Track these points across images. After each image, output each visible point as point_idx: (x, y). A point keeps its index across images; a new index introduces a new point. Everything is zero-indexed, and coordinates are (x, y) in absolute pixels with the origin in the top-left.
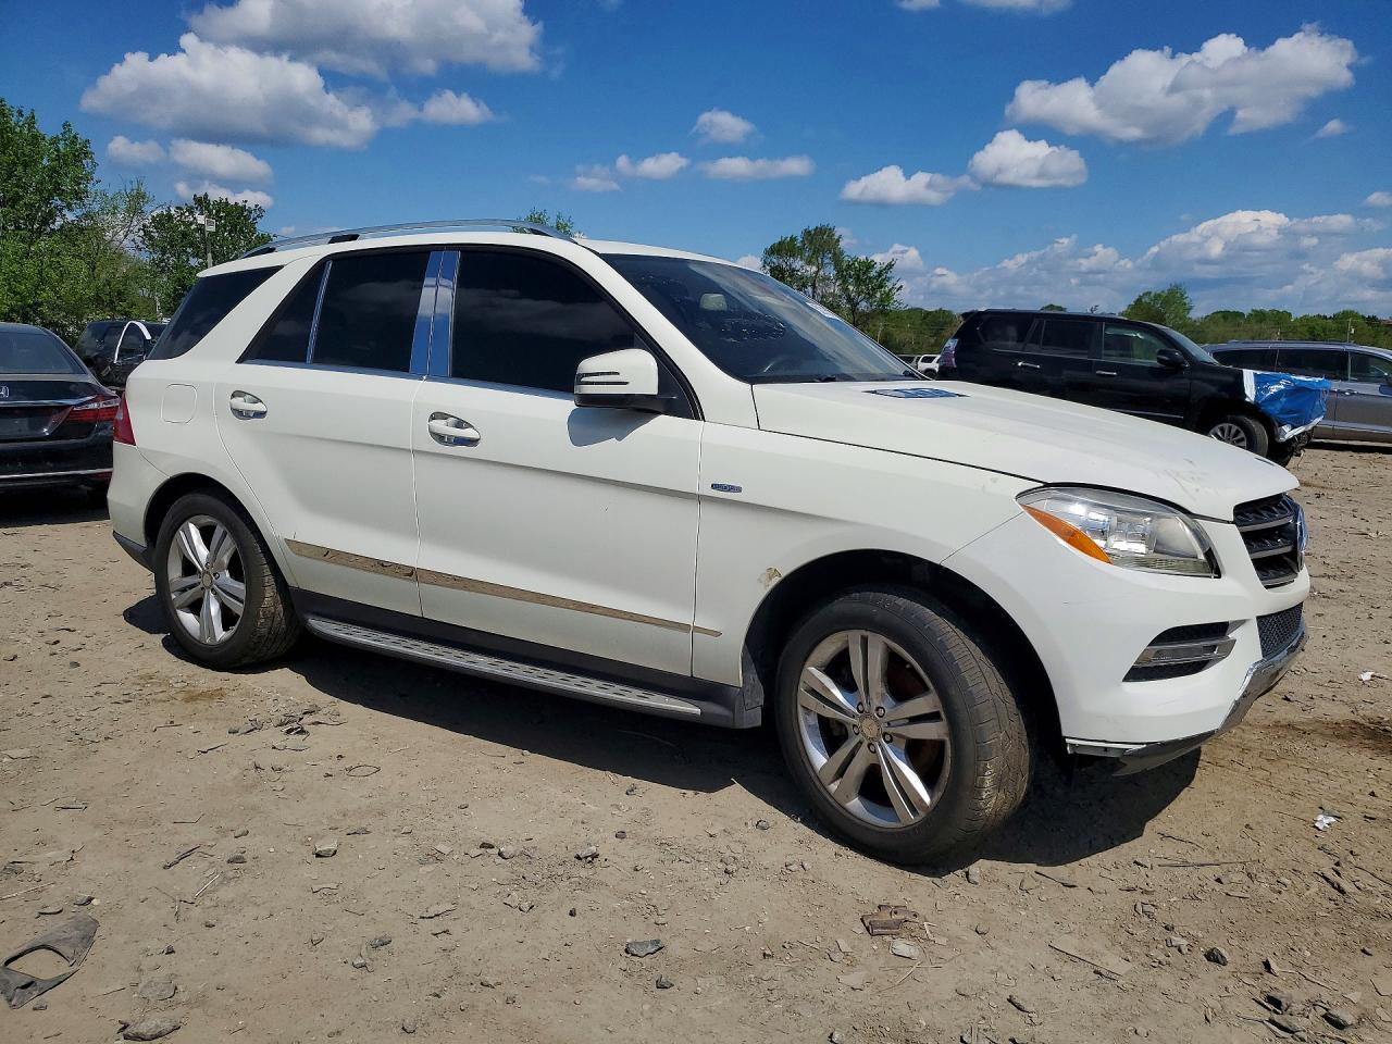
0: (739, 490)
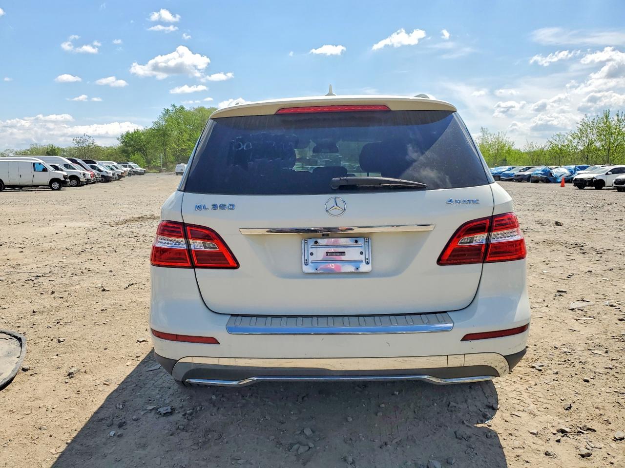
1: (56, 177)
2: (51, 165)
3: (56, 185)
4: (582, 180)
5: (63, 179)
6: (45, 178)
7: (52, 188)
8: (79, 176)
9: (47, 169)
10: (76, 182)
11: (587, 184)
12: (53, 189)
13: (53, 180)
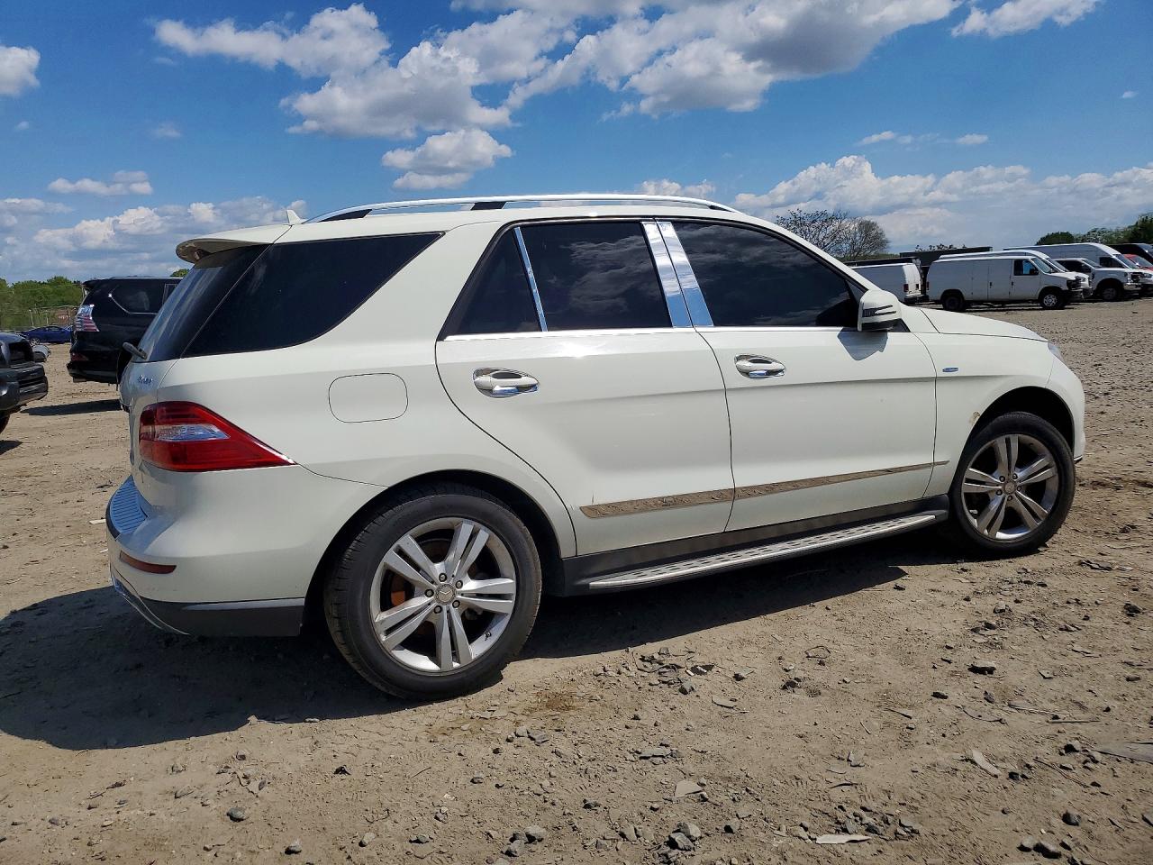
0: (956, 369)
1: (1052, 285)
2: (1059, 262)
3: (1051, 300)
5: (1065, 288)
6: (1030, 287)
7: (1042, 305)
8: (1123, 280)
9: (1037, 269)
10: (1114, 292)
12: (1045, 308)
13: (1048, 291)
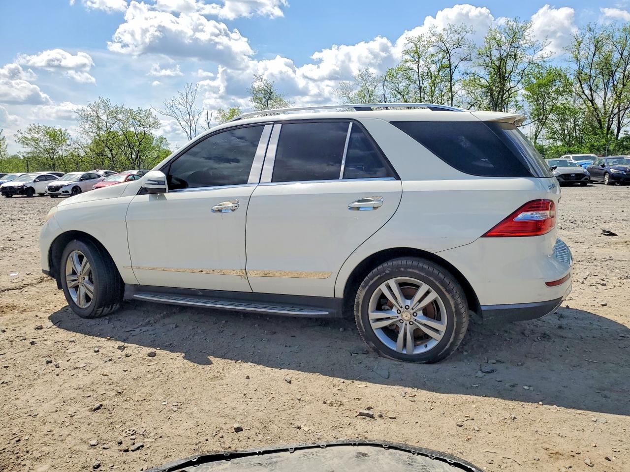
4: (11, 188)
11: (18, 192)
